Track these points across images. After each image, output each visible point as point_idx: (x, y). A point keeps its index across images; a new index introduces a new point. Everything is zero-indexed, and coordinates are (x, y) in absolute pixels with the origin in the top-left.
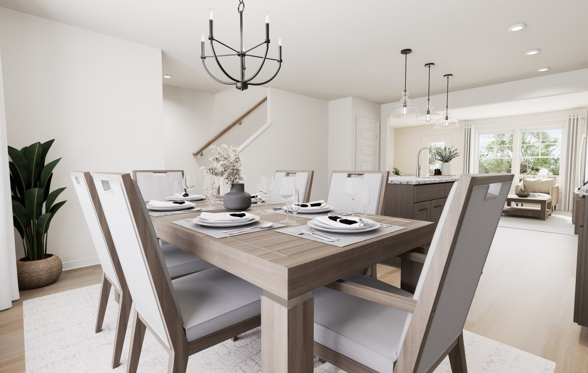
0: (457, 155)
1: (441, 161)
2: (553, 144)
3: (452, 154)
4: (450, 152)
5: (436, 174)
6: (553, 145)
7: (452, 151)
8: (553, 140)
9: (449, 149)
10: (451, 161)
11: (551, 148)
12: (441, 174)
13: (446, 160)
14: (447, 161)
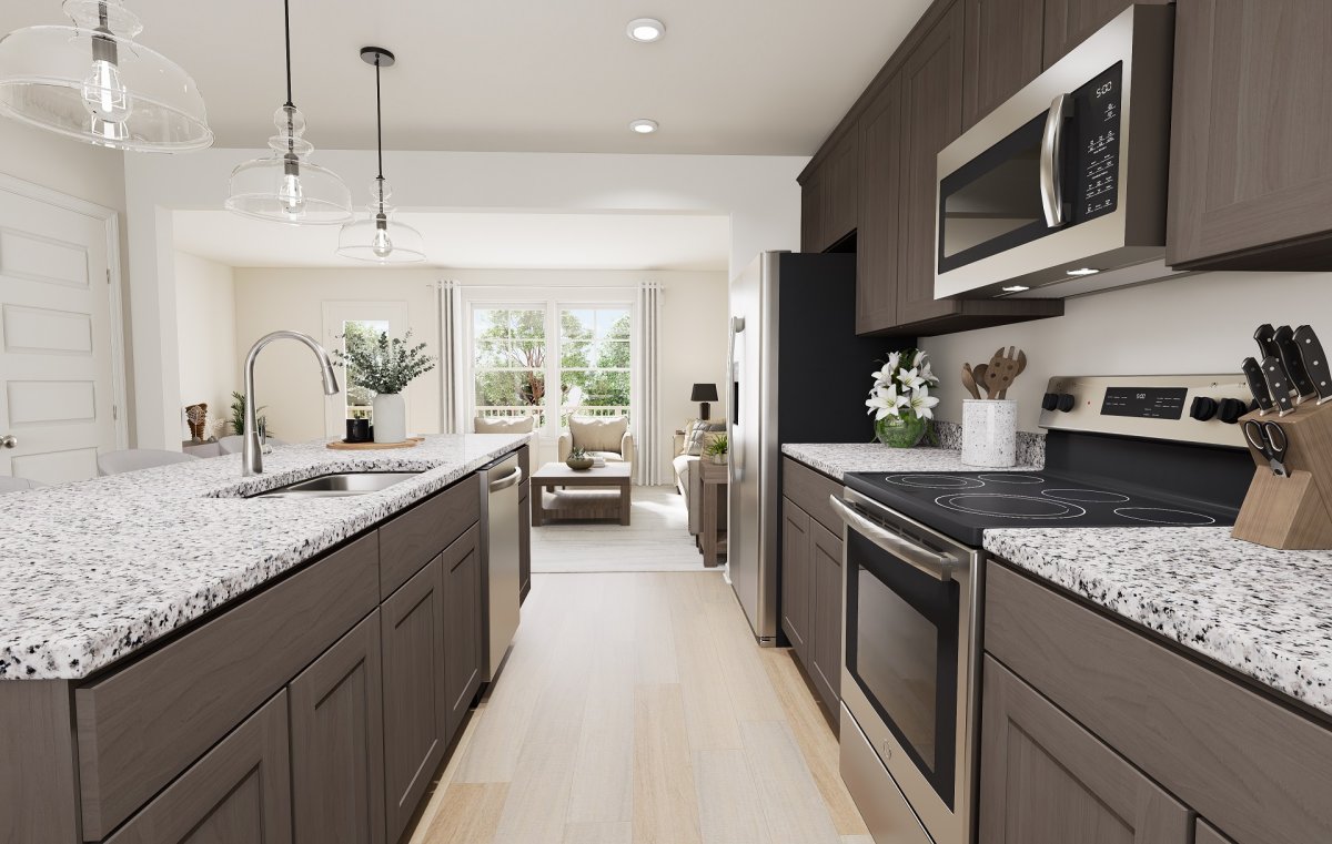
0: (427, 365)
1: (372, 387)
2: (587, 341)
3: (411, 363)
4: (403, 355)
5: (351, 439)
6: (587, 344)
7: (408, 353)
8: (586, 333)
9: (396, 341)
10: (404, 389)
11: (585, 348)
12: (371, 439)
13: (390, 384)
14: (390, 389)
